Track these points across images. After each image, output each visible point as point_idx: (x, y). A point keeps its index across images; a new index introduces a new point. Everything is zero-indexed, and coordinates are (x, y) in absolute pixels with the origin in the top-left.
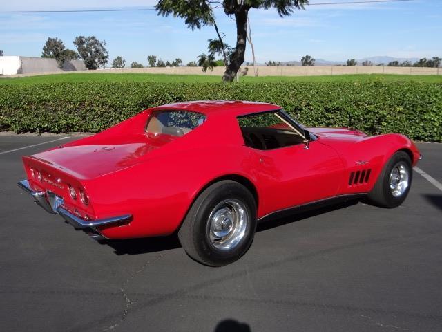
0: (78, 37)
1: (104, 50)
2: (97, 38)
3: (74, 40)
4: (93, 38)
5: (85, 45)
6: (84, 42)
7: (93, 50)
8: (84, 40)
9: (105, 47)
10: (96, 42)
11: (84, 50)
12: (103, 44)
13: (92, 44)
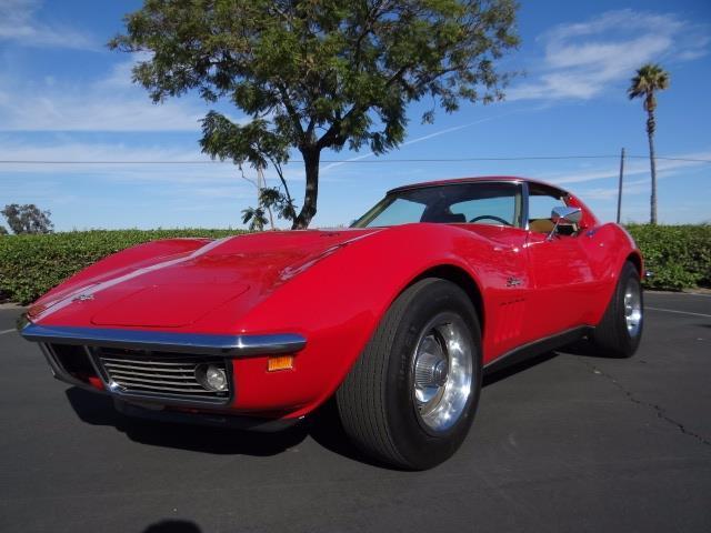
0: (10, 204)
1: (47, 222)
2: (38, 207)
3: (3, 209)
4: (32, 207)
5: (19, 217)
6: (18, 213)
7: (32, 222)
8: (17, 209)
9: (50, 219)
10: (36, 212)
11: (18, 222)
12: (46, 215)
13: (30, 215)
